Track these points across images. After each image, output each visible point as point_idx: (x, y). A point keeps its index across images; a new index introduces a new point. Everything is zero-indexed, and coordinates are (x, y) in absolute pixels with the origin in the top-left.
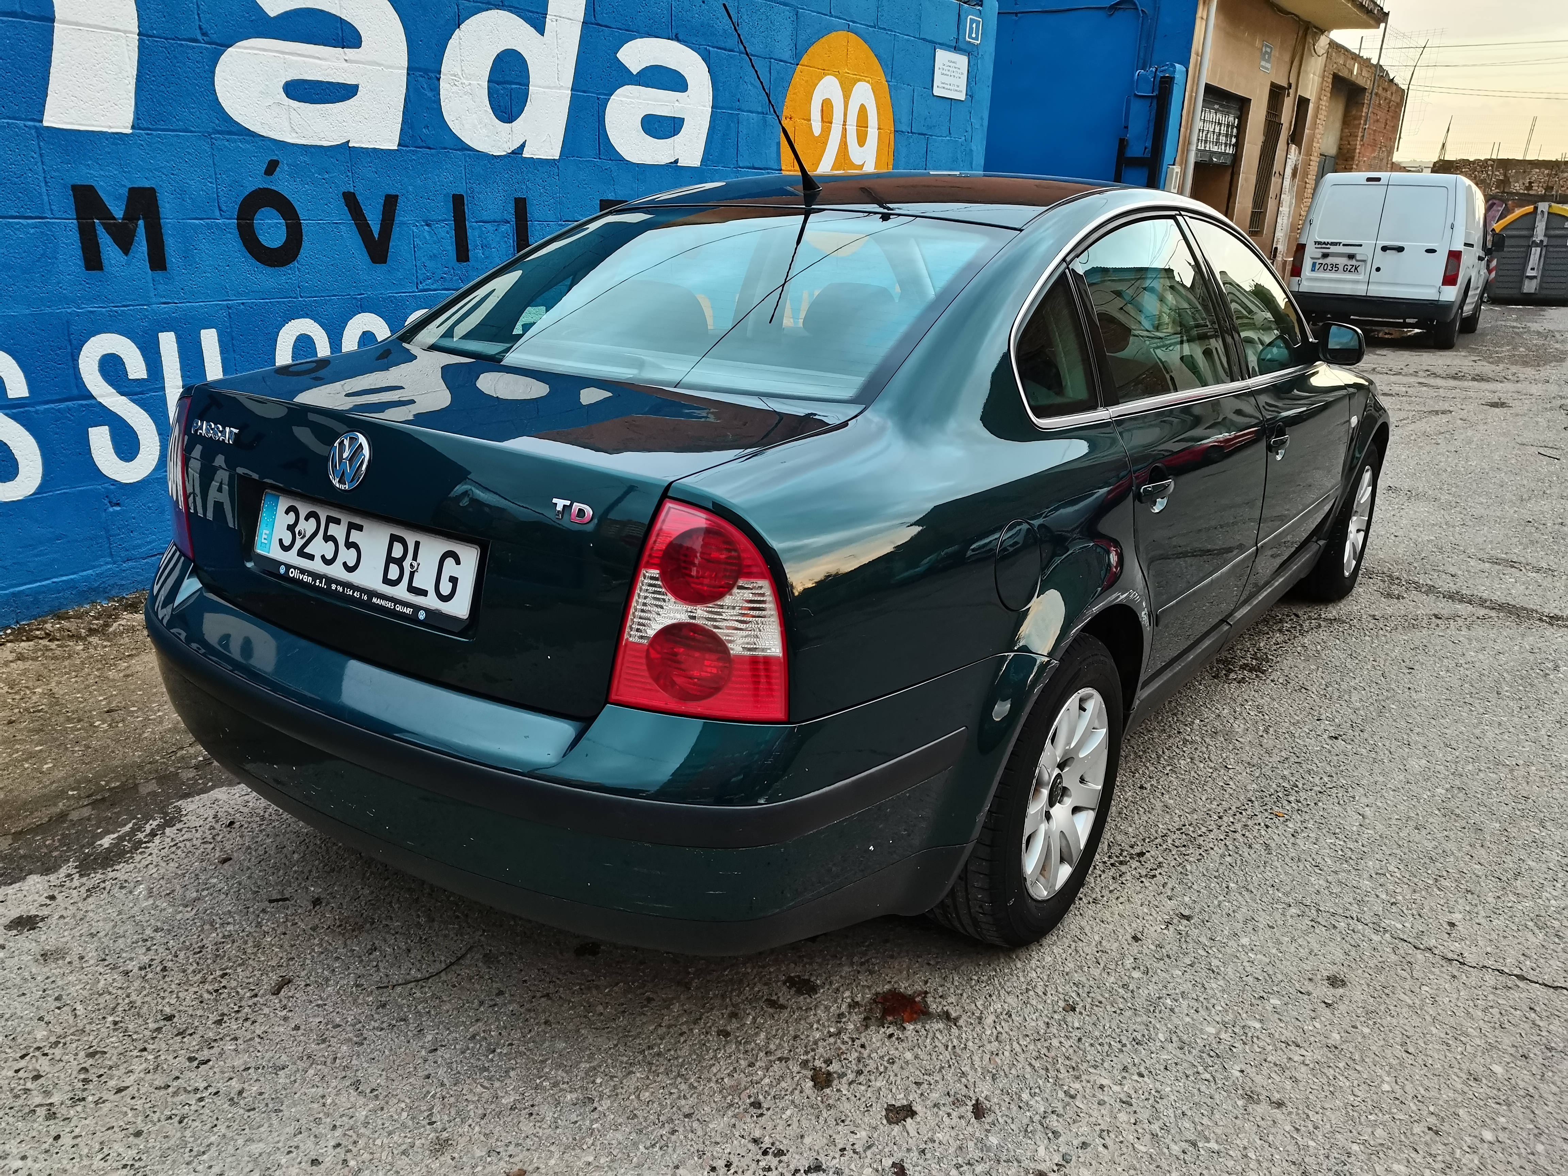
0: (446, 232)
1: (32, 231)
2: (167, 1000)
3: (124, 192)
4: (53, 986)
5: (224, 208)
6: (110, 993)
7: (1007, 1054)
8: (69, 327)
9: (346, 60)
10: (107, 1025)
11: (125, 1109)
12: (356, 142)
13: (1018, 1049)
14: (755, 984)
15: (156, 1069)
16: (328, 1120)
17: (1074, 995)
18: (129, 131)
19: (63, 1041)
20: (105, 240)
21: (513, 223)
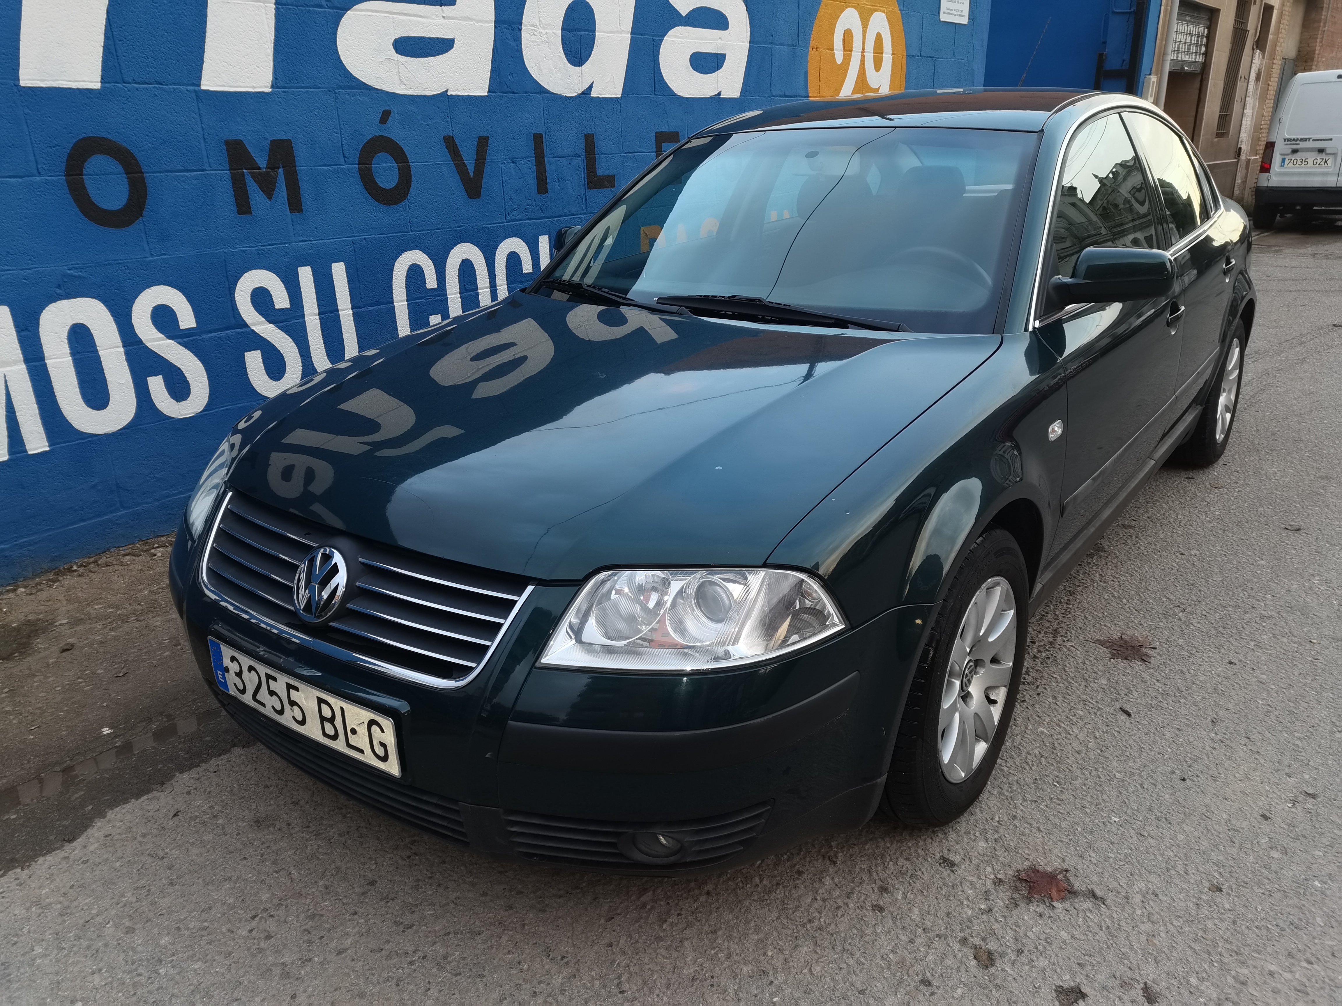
0: (528, 167)
1: (194, 182)
2: (367, 866)
3: (267, 144)
4: (269, 851)
5: (347, 155)
6: (318, 858)
7: (1163, 934)
8: (226, 265)
9: (444, 17)
10: (320, 889)
11: (347, 970)
12: (453, 91)
13: (1173, 930)
14: (897, 859)
15: (368, 932)
16: (528, 986)
17: (1216, 874)
18: (269, 90)
19: (284, 903)
20: (252, 187)
21: (584, 157)
